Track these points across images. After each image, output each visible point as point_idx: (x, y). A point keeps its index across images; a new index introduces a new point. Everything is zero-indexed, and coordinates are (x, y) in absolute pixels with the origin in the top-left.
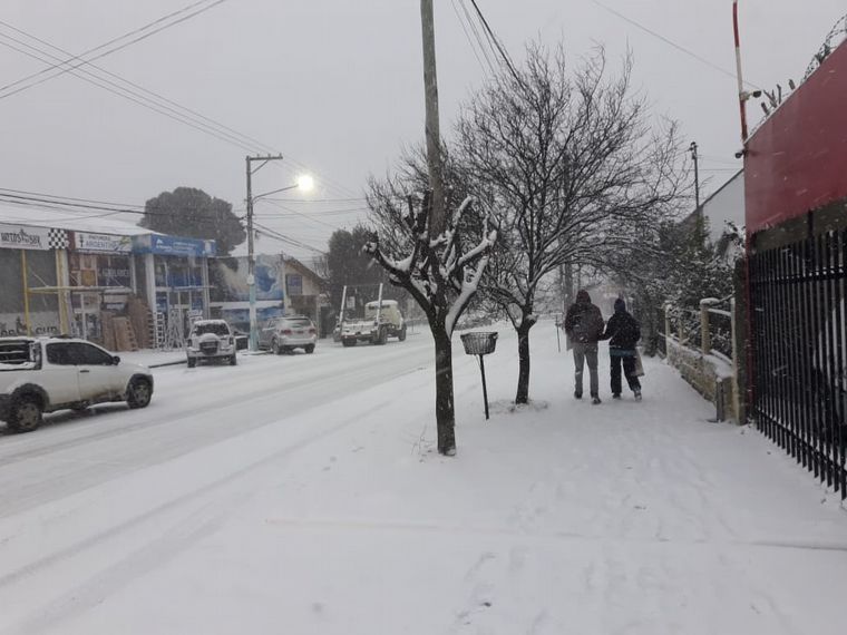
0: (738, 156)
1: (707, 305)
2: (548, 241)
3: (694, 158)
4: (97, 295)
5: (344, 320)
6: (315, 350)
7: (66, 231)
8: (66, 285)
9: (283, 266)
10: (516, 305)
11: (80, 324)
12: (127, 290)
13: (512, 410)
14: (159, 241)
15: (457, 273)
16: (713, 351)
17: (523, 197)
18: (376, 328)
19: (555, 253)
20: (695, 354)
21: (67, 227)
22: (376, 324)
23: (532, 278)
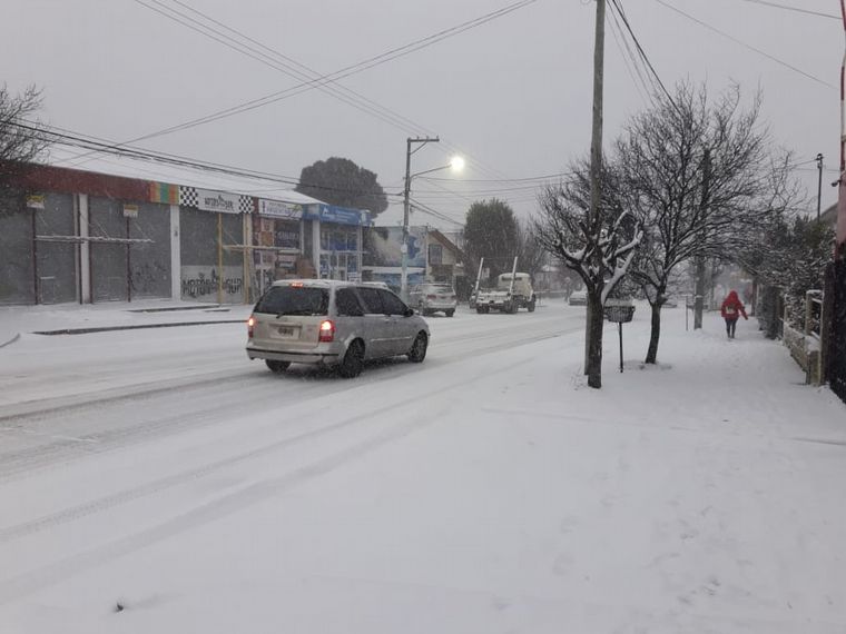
0: (834, 185)
1: (811, 295)
2: (683, 236)
3: (820, 168)
4: (273, 254)
5: (479, 289)
6: (455, 314)
7: (252, 198)
8: (250, 245)
9: (427, 237)
10: (652, 286)
11: (259, 279)
12: (298, 251)
13: (642, 368)
14: (326, 210)
15: (613, 262)
16: (813, 333)
17: (664, 202)
18: (509, 298)
19: (688, 246)
20: (800, 335)
21: (254, 195)
22: (509, 295)
23: (667, 265)
